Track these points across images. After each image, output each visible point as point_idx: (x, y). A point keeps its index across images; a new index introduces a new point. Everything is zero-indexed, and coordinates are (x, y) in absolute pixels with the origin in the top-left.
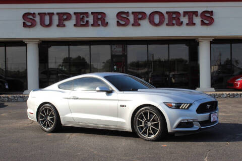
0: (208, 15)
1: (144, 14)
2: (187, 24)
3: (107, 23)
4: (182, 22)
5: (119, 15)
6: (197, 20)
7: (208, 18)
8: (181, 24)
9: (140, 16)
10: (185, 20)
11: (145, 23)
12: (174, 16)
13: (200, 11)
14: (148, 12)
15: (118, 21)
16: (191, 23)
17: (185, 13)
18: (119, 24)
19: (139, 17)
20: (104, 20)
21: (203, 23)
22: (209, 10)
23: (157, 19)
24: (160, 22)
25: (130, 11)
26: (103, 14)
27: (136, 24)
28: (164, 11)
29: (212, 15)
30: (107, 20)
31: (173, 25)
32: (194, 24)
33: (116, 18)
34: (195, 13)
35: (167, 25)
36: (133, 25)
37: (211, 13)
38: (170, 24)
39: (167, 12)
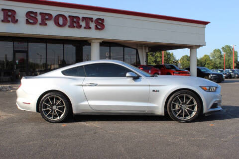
0: (100, 22)
1: (50, 15)
3: (17, 20)
4: (81, 26)
5: (29, 14)
6: (92, 25)
7: (100, 24)
8: (80, 27)
9: (47, 17)
10: (83, 24)
11: (51, 23)
12: (75, 20)
13: (95, 18)
14: (54, 14)
15: (27, 20)
16: (88, 27)
17: (84, 18)
18: (28, 22)
19: (46, 17)
20: (14, 17)
21: (97, 28)
22: (102, 18)
23: (61, 21)
24: (63, 24)
25: (39, 11)
26: (14, 12)
27: (43, 23)
28: (67, 15)
29: (103, 22)
30: (16, 18)
31: (74, 27)
32: (90, 28)
33: (25, 17)
34: (91, 19)
35: (69, 27)
36: (40, 24)
37: (103, 20)
38: (72, 26)
39: (70, 16)
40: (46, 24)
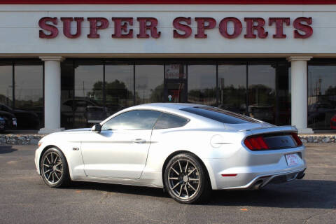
0: (305, 23)
1: (212, 21)
2: (274, 36)
3: (160, 33)
4: (267, 33)
5: (177, 21)
6: (289, 30)
7: (304, 28)
8: (265, 35)
9: (207, 24)
10: (271, 30)
11: (214, 34)
12: (256, 24)
13: (293, 17)
14: (219, 17)
15: (175, 31)
16: (280, 35)
17: (272, 20)
18: (176, 35)
19: (205, 24)
20: (155, 28)
21: (297, 35)
22: (307, 16)
23: (231, 28)
24: (235, 32)
25: (193, 16)
26: (154, 20)
27: (201, 35)
28: (241, 17)
29: (311, 23)
30: (159, 30)
31: (254, 36)
32: (284, 36)
33: (172, 26)
34: (287, 20)
35: (246, 36)
36: (196, 36)
37: (309, 20)
38: (250, 36)
39: (246, 19)
40: (205, 36)
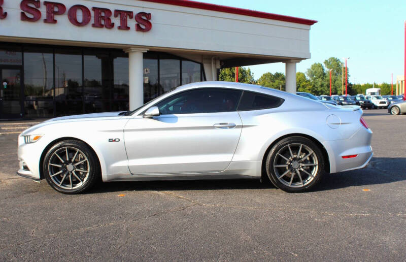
0: (145, 18)
1: (61, 6)
2: (119, 28)
3: (6, 14)
4: (114, 24)
5: (25, 3)
6: (132, 23)
7: (144, 22)
8: (112, 26)
9: (56, 9)
10: (117, 21)
11: (63, 20)
12: (103, 14)
13: (136, 12)
15: (22, 13)
16: (124, 27)
17: (118, 12)
18: (24, 18)
19: (54, 10)
20: (1, 8)
22: (147, 11)
23: (80, 16)
24: (83, 20)
27: (51, 20)
28: (89, 6)
29: (150, 19)
30: (5, 10)
31: (102, 26)
32: (128, 28)
33: (19, 8)
34: (130, 14)
35: (94, 26)
36: (46, 21)
37: (148, 16)
38: (97, 25)
39: (94, 9)
40: (55, 22)
